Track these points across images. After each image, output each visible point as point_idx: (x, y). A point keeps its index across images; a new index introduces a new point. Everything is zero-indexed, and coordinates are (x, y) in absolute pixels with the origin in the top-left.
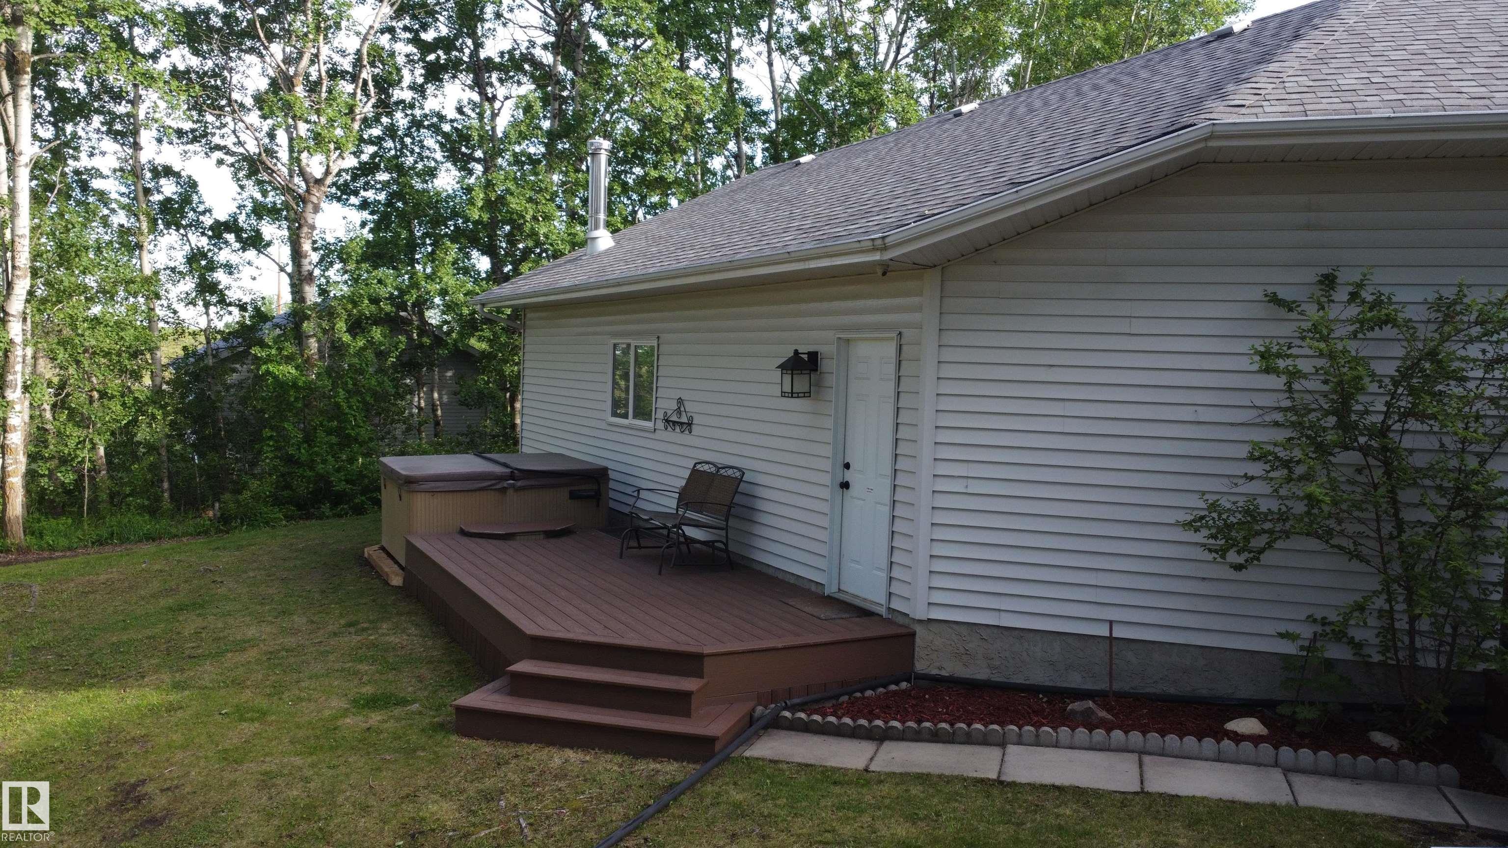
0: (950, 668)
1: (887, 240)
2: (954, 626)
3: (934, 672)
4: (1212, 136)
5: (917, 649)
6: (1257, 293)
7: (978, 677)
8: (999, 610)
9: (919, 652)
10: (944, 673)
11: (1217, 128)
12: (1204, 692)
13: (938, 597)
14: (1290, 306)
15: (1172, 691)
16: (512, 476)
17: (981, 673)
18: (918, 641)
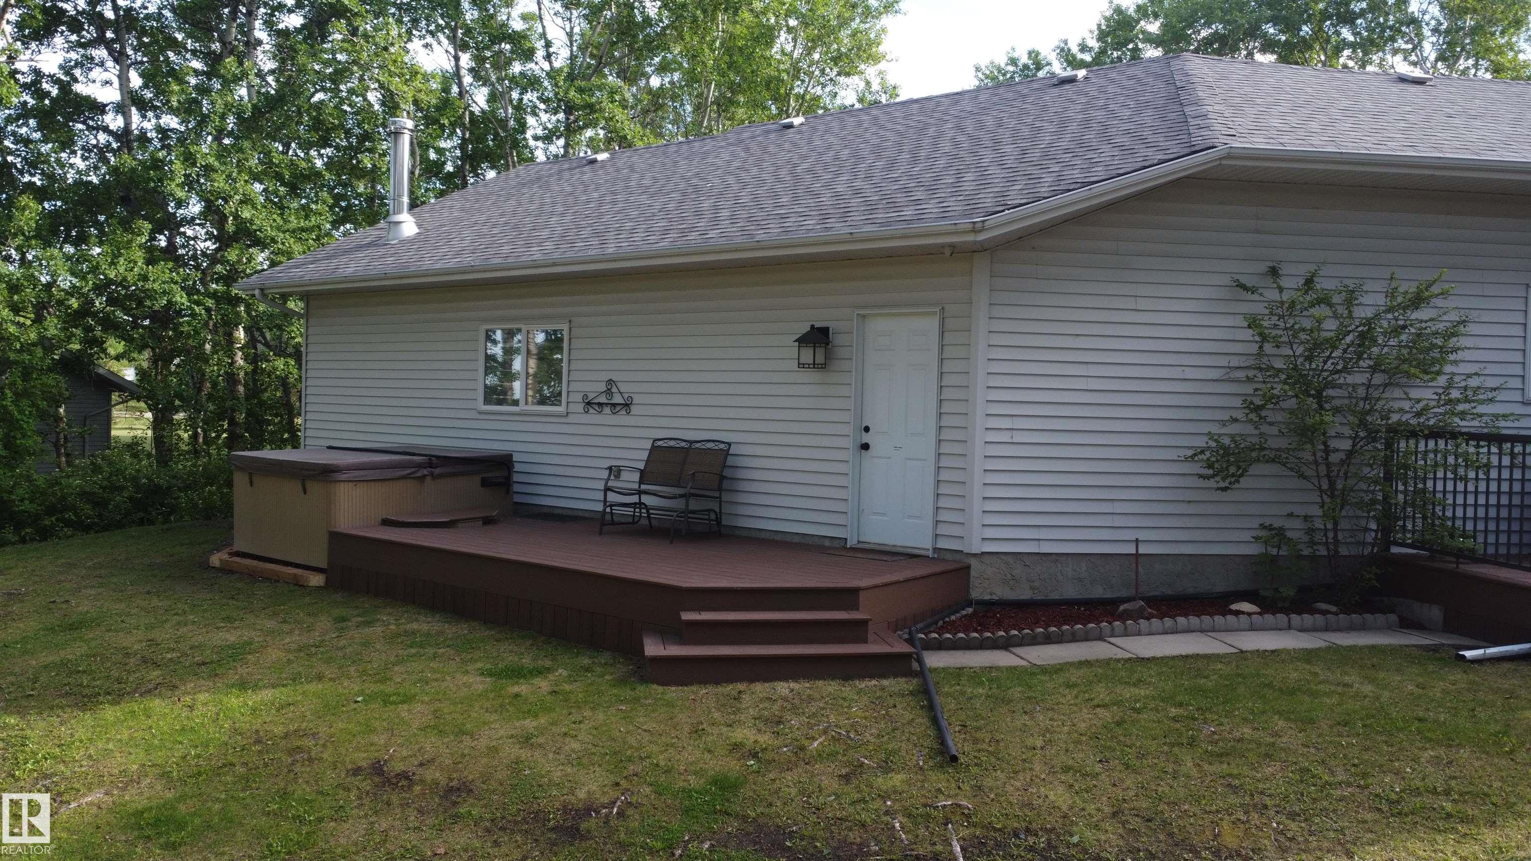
0: (1002, 592)
1: (986, 223)
2: (1003, 557)
3: (987, 597)
4: (1229, 156)
5: (972, 579)
6: (1226, 280)
7: (1022, 597)
8: (1039, 540)
9: (974, 581)
10: (995, 597)
11: (1232, 151)
12: (1191, 591)
13: (990, 533)
14: (1253, 290)
15: (1170, 592)
16: (430, 465)
17: (1024, 594)
18: (973, 573)
